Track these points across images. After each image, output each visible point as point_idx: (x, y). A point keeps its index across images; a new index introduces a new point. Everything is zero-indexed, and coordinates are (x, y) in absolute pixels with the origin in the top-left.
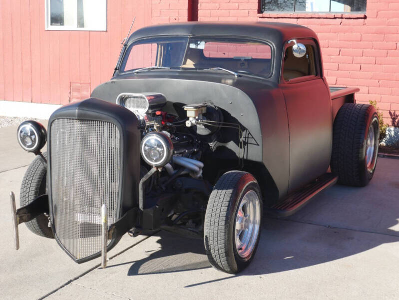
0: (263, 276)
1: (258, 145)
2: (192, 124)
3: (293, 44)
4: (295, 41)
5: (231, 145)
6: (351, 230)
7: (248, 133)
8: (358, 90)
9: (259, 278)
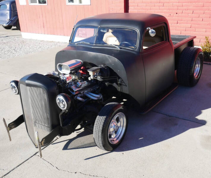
0: (124, 152)
1: (126, 86)
2: (91, 79)
3: (149, 30)
4: (150, 28)
5: (115, 85)
6: (178, 118)
7: (122, 80)
8: (195, 37)
9: (122, 154)
